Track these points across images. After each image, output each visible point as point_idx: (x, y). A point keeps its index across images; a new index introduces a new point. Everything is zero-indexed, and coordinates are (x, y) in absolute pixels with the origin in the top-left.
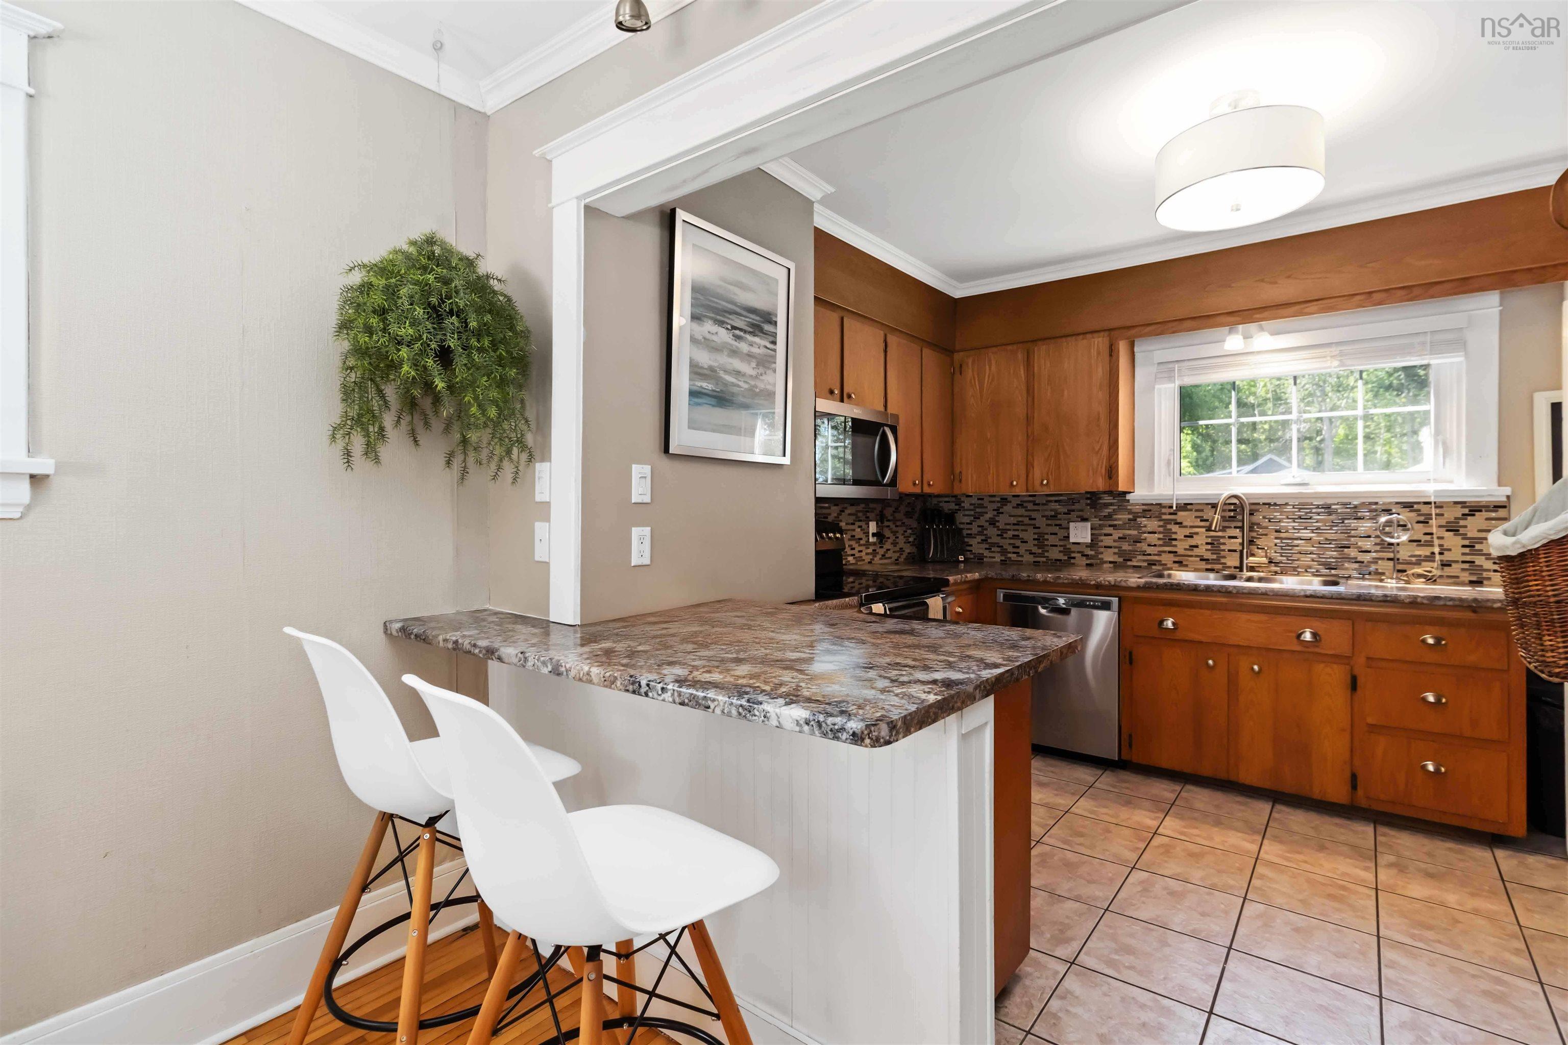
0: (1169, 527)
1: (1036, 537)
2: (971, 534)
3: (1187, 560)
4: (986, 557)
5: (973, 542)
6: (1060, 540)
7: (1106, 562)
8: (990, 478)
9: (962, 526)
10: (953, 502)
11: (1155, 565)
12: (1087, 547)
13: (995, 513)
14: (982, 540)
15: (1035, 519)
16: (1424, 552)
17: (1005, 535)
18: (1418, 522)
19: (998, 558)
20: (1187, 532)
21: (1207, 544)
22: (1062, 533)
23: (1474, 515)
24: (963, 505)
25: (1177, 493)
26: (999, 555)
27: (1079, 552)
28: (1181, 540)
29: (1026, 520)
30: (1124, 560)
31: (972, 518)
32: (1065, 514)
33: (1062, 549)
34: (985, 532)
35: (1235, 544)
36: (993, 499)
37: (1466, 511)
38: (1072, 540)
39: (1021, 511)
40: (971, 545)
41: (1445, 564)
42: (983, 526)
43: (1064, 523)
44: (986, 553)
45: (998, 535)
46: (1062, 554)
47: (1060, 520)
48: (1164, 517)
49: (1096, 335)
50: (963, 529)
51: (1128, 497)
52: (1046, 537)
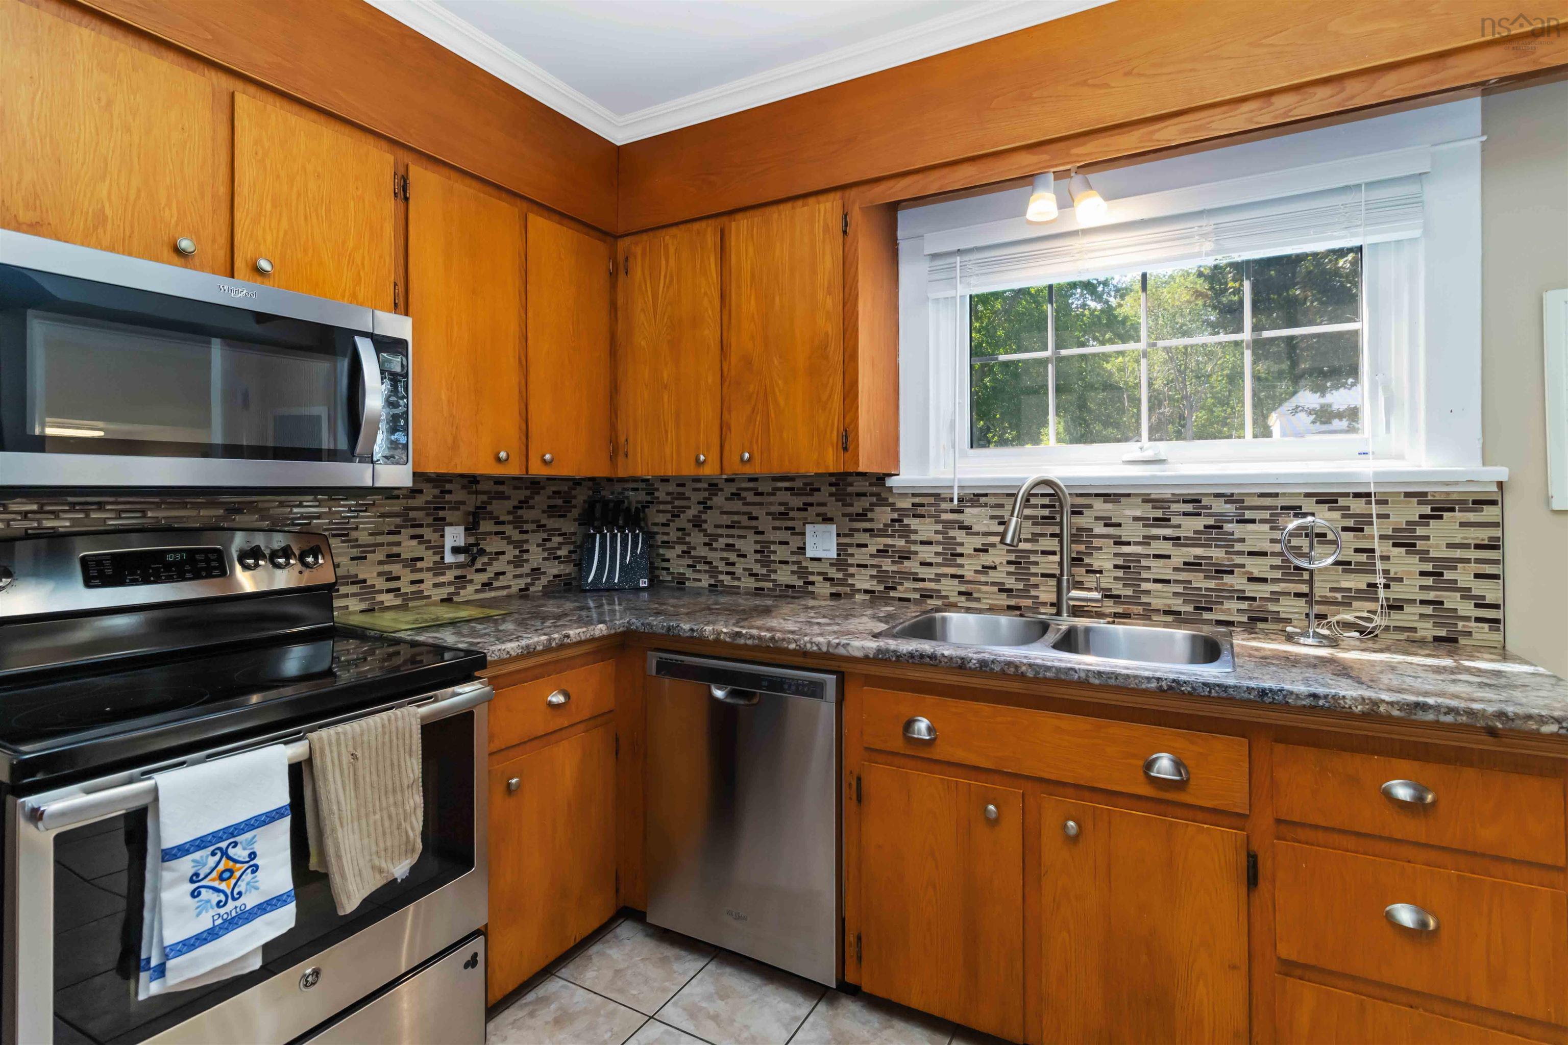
0: (952, 533)
1: (758, 547)
2: (668, 542)
3: (979, 591)
4: (689, 579)
5: (670, 554)
6: (793, 553)
7: (859, 591)
8: (668, 451)
9: (655, 529)
10: (643, 489)
11: (931, 597)
12: (832, 565)
13: (701, 507)
14: (683, 552)
15: (756, 518)
16: (1358, 582)
17: (715, 545)
18: (1345, 529)
19: (706, 581)
20: (978, 542)
21: (1009, 562)
22: (795, 543)
23: (1441, 517)
24: (656, 494)
25: (958, 476)
26: (707, 576)
27: (819, 574)
28: (969, 556)
29: (744, 520)
30: (886, 588)
31: (669, 516)
32: (799, 509)
33: (795, 568)
34: (687, 539)
35: (1050, 564)
36: (698, 485)
37: (1427, 510)
38: (810, 553)
39: (737, 505)
40: (668, 560)
41: (1396, 606)
42: (684, 529)
43: (797, 524)
44: (689, 573)
45: (705, 544)
46: (795, 577)
47: (793, 519)
48: (944, 516)
49: (822, 198)
50: (657, 533)
51: (891, 482)
52: (773, 548)
